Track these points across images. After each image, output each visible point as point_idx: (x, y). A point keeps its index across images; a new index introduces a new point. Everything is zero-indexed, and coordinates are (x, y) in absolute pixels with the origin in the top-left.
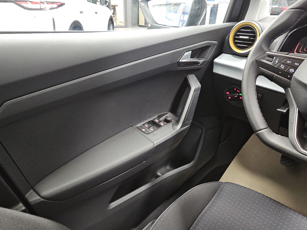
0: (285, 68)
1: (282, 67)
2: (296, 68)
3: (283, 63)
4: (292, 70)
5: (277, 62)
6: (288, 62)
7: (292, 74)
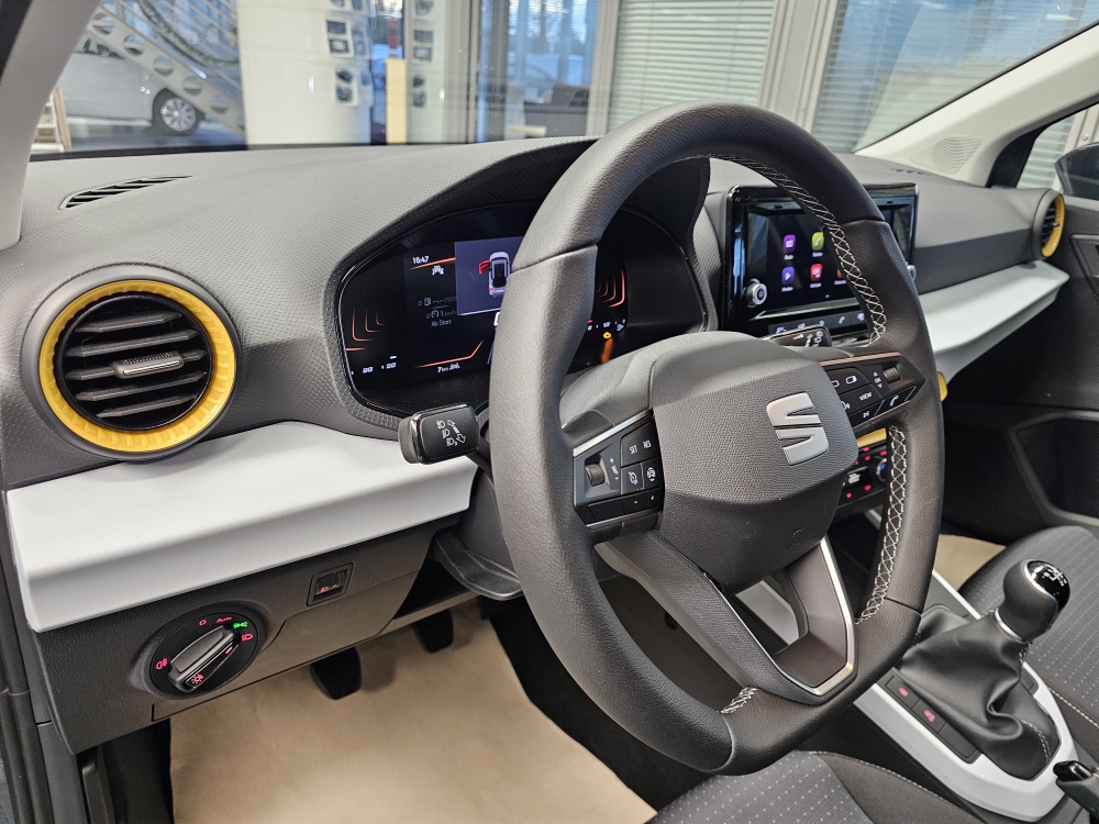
0: (639, 476)
1: (633, 477)
2: (653, 459)
3: (628, 466)
4: (651, 473)
5: (615, 470)
6: (632, 450)
7: (659, 485)
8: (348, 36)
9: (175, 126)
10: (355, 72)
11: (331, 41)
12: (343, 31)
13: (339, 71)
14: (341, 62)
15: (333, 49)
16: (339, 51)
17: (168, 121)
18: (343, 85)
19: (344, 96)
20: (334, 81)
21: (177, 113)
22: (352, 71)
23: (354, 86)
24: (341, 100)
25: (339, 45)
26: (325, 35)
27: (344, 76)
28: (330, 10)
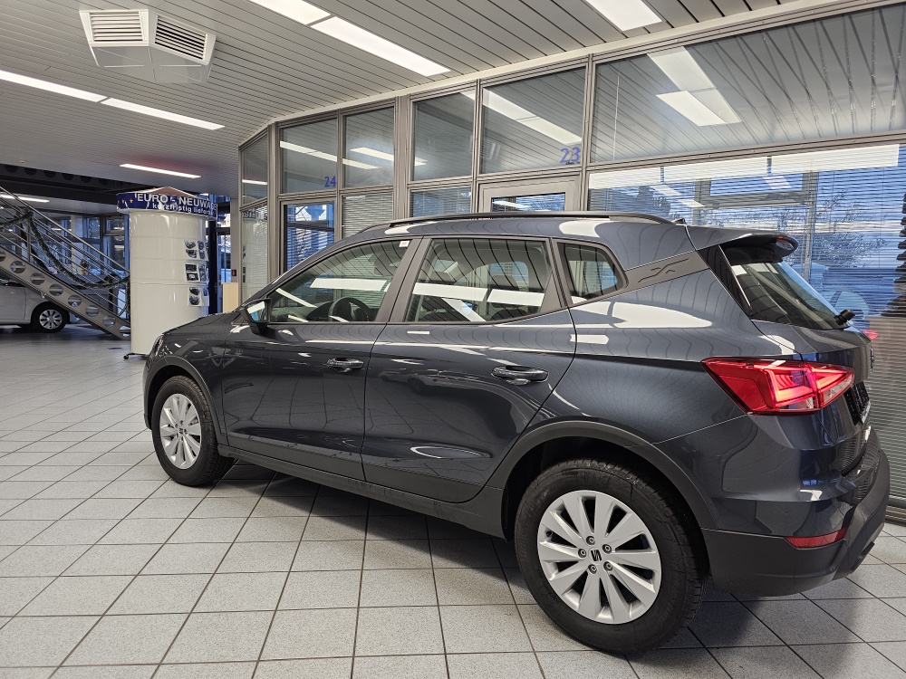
8: (197, 272)
9: (48, 327)
10: (201, 290)
11: (188, 274)
12: (195, 269)
13: (192, 289)
14: (193, 284)
15: (189, 278)
16: (193, 279)
18: (194, 296)
19: (194, 302)
20: (189, 294)
21: (48, 319)
22: (199, 289)
23: (200, 296)
24: (193, 304)
25: (193, 277)
26: (185, 272)
27: (194, 291)
28: (188, 259)
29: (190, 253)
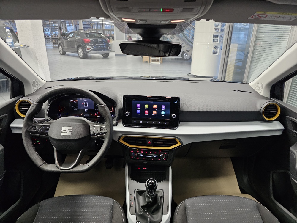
0: (43, 131)
1: (42, 131)
2: (48, 130)
3: (41, 129)
4: (47, 131)
5: (38, 129)
6: (44, 128)
7: (47, 133)
8: (219, 38)
9: (186, 58)
10: (219, 47)
11: (213, 39)
12: (218, 37)
13: (214, 46)
14: (215, 44)
15: (213, 41)
16: (215, 42)
17: (184, 57)
18: (215, 50)
19: (215, 53)
20: (213, 49)
21: (186, 55)
22: (218, 46)
23: (218, 50)
24: (214, 54)
25: (216, 40)
26: (212, 38)
27: (215, 48)
28: (214, 32)
29: (216, 29)
